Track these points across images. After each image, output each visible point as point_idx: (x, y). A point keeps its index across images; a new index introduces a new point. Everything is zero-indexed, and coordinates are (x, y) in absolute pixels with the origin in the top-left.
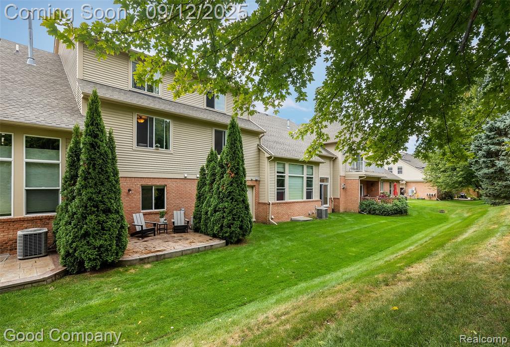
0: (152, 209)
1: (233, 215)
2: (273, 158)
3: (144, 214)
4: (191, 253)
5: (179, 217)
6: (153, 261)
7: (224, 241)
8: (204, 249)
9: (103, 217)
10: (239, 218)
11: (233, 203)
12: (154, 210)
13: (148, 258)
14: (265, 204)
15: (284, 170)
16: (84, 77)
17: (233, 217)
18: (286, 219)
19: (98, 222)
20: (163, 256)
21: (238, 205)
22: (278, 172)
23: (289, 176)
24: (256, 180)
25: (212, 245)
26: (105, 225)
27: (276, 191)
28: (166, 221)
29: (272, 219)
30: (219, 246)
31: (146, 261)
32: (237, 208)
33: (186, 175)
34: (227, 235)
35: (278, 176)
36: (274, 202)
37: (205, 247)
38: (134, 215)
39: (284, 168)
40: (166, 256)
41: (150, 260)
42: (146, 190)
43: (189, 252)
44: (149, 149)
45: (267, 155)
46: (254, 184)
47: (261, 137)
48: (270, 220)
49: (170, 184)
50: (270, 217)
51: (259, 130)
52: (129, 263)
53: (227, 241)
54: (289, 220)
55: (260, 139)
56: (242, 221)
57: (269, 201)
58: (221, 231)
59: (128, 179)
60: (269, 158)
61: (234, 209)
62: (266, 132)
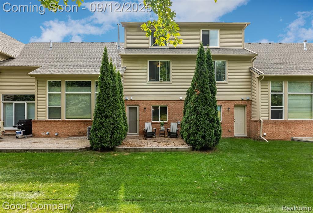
0: (159, 121)
1: (197, 126)
2: (264, 77)
3: (152, 124)
4: (159, 151)
5: (174, 127)
6: (132, 152)
7: (191, 147)
8: (170, 150)
9: (104, 120)
10: (202, 129)
11: (198, 116)
12: (160, 121)
13: (130, 149)
14: (256, 121)
15: (282, 89)
16: (127, 47)
17: (197, 128)
18: (283, 137)
19: (101, 123)
20: (139, 149)
21: (202, 118)
22: (272, 91)
23: (289, 95)
24: (248, 100)
25: (178, 149)
26: (104, 124)
27: (270, 110)
28: (164, 129)
29: (264, 136)
30: (184, 150)
31: (128, 151)
32: (200, 120)
33: (181, 98)
34: (192, 142)
35: (272, 95)
36: (267, 120)
37: (171, 148)
38: (146, 123)
39: (282, 86)
40: (141, 150)
41: (131, 150)
42: (156, 108)
43: (158, 150)
44: (156, 82)
45: (257, 76)
46: (246, 103)
47: (253, 61)
48: (261, 136)
49: (169, 104)
50: (261, 134)
51: (250, 54)
52: (118, 150)
53: (193, 147)
54: (289, 139)
55: (252, 63)
56: (205, 132)
57: (261, 119)
58: (189, 138)
59: (144, 101)
60: (260, 78)
61: (198, 121)
62: (257, 55)
